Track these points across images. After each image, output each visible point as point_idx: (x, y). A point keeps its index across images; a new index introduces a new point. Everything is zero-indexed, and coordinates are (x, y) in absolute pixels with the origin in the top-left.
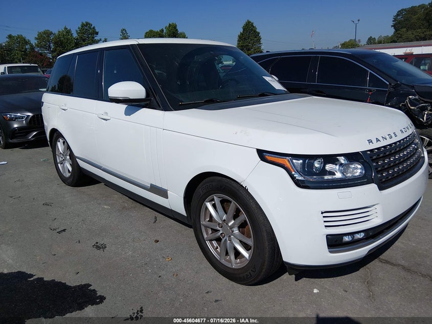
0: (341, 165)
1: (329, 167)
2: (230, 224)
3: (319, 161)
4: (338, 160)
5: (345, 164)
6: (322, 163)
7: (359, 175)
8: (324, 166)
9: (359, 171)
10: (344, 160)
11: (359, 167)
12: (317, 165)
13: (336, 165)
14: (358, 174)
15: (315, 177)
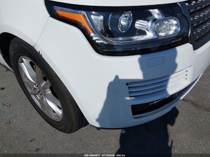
0: (155, 20)
1: (139, 24)
2: (42, 85)
3: (126, 17)
4: (150, 14)
5: (160, 20)
6: (129, 19)
7: (173, 34)
8: (133, 23)
9: (174, 28)
10: (158, 14)
11: (175, 22)
12: (123, 22)
13: (148, 21)
14: (171, 32)
15: (121, 39)
